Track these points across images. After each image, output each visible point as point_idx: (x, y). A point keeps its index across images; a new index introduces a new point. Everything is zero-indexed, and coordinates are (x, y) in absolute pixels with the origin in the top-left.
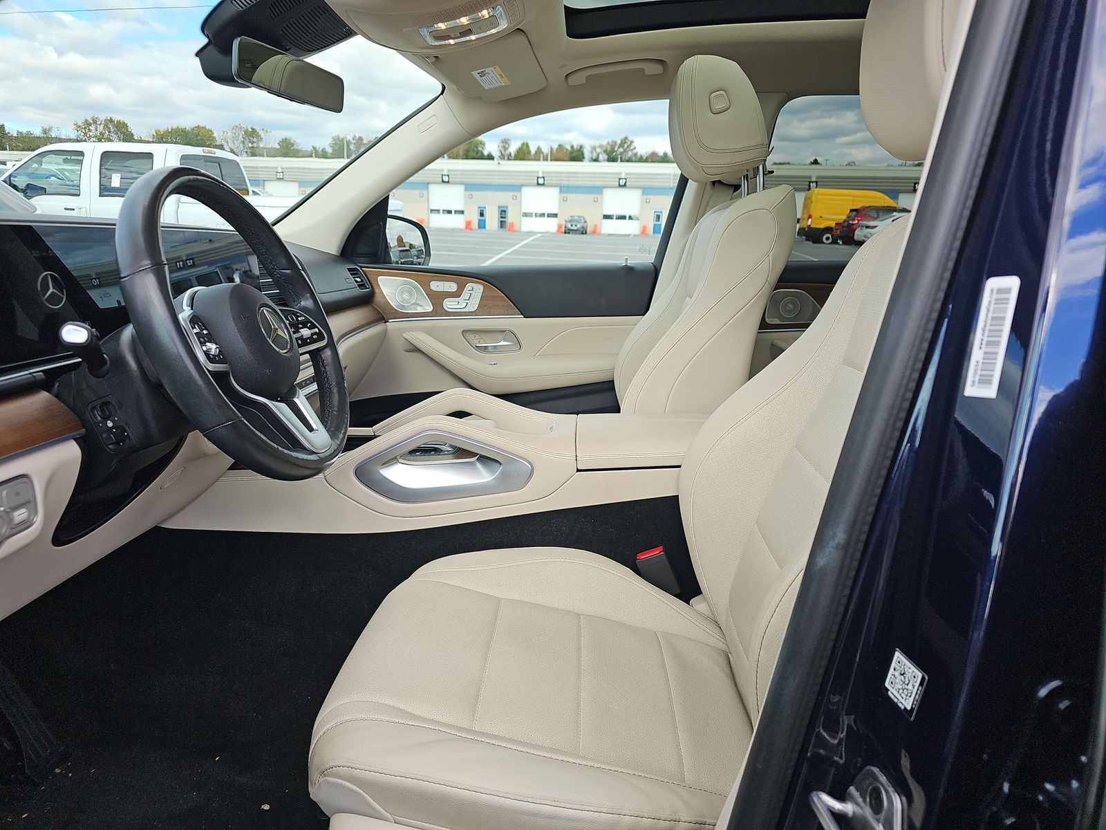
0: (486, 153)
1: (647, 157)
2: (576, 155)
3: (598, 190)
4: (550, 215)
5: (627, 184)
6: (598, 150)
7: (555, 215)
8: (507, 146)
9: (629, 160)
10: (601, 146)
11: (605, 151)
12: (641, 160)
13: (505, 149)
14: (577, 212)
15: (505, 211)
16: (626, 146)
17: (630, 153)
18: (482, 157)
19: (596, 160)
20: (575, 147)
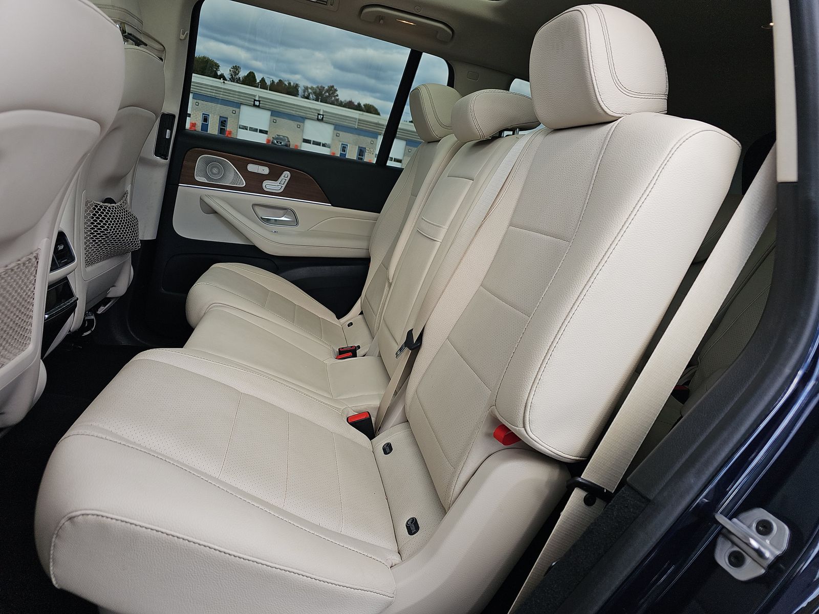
0: (219, 73)
1: (345, 104)
2: (292, 90)
3: (302, 119)
4: (261, 131)
5: (324, 119)
6: (310, 91)
7: (265, 132)
8: (237, 72)
9: (332, 103)
10: (312, 88)
11: (315, 93)
12: (341, 104)
13: (236, 74)
14: (283, 132)
15: (225, 121)
16: (331, 92)
17: (333, 98)
18: (216, 76)
19: (307, 98)
20: (292, 84)
